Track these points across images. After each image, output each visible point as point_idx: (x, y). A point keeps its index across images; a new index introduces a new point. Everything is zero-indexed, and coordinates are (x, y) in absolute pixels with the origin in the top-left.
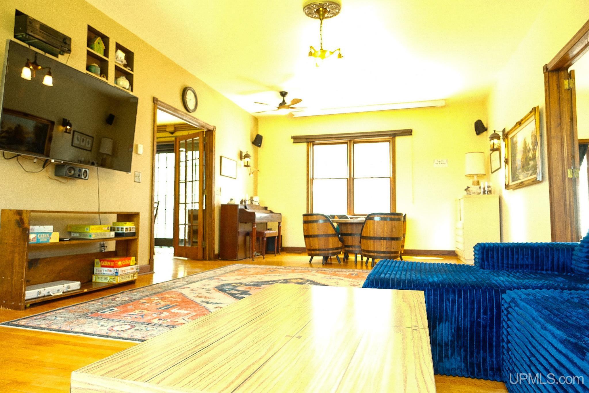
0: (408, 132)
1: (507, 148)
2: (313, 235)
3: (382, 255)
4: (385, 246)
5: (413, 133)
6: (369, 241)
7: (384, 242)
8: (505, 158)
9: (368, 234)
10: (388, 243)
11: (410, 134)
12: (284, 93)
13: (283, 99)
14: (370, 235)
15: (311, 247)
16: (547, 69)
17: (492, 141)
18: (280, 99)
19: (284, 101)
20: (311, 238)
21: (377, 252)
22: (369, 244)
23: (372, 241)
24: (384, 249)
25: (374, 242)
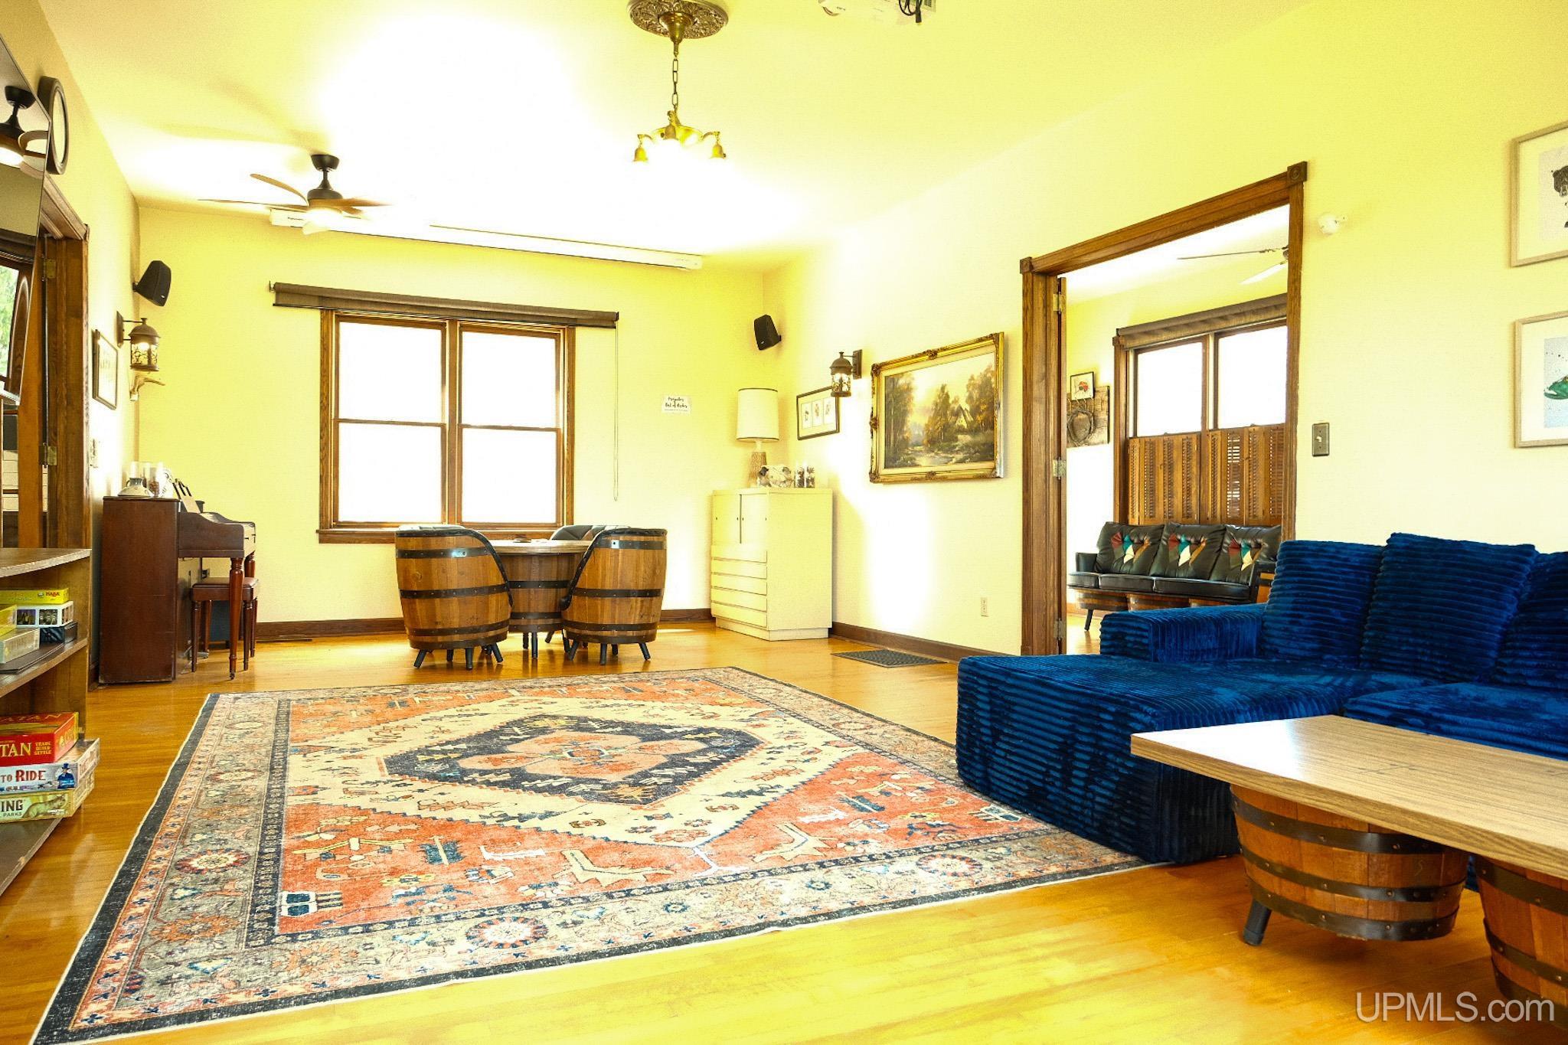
0: (607, 320)
1: (875, 396)
2: (446, 591)
3: (630, 633)
4: (638, 612)
5: (618, 324)
6: (599, 601)
7: (636, 602)
8: (872, 415)
9: (597, 582)
10: (645, 603)
11: (611, 325)
12: (327, 159)
13: (322, 179)
14: (603, 585)
15: (437, 623)
16: (1032, 267)
17: (838, 376)
18: (315, 179)
19: (325, 184)
20: (437, 601)
21: (619, 627)
22: (599, 607)
23: (608, 601)
24: (637, 618)
25: (614, 602)
